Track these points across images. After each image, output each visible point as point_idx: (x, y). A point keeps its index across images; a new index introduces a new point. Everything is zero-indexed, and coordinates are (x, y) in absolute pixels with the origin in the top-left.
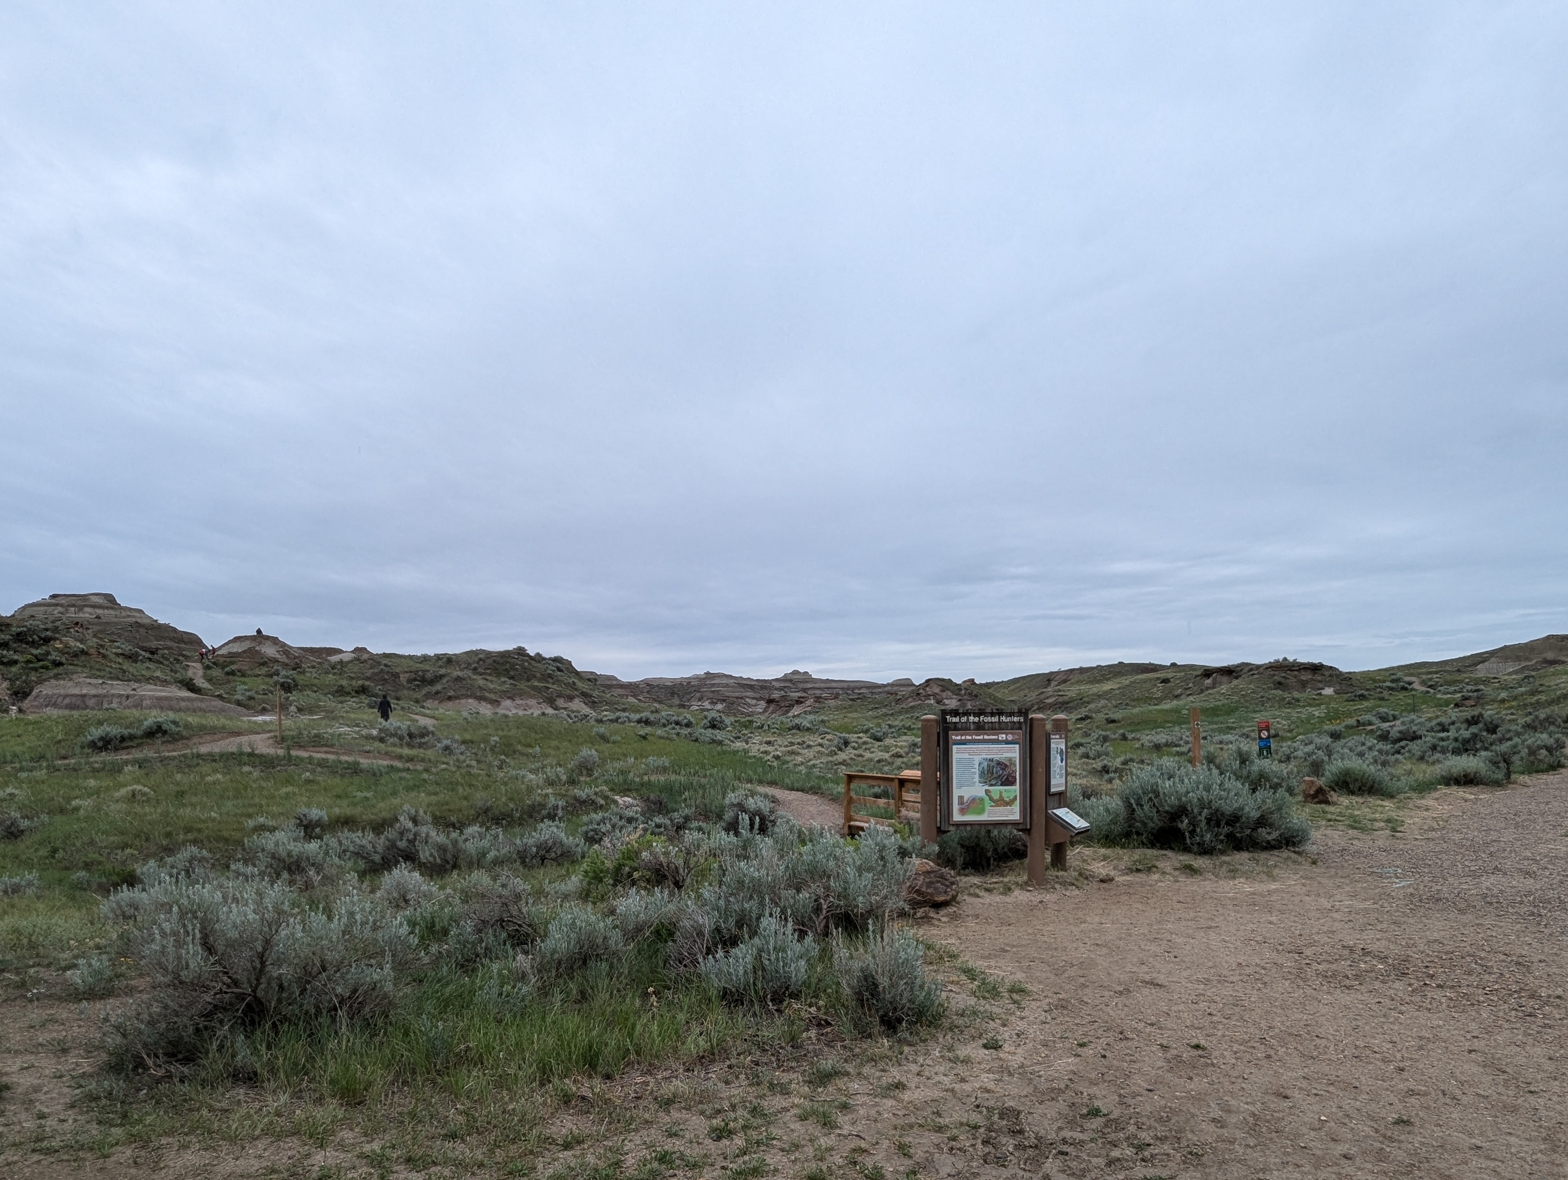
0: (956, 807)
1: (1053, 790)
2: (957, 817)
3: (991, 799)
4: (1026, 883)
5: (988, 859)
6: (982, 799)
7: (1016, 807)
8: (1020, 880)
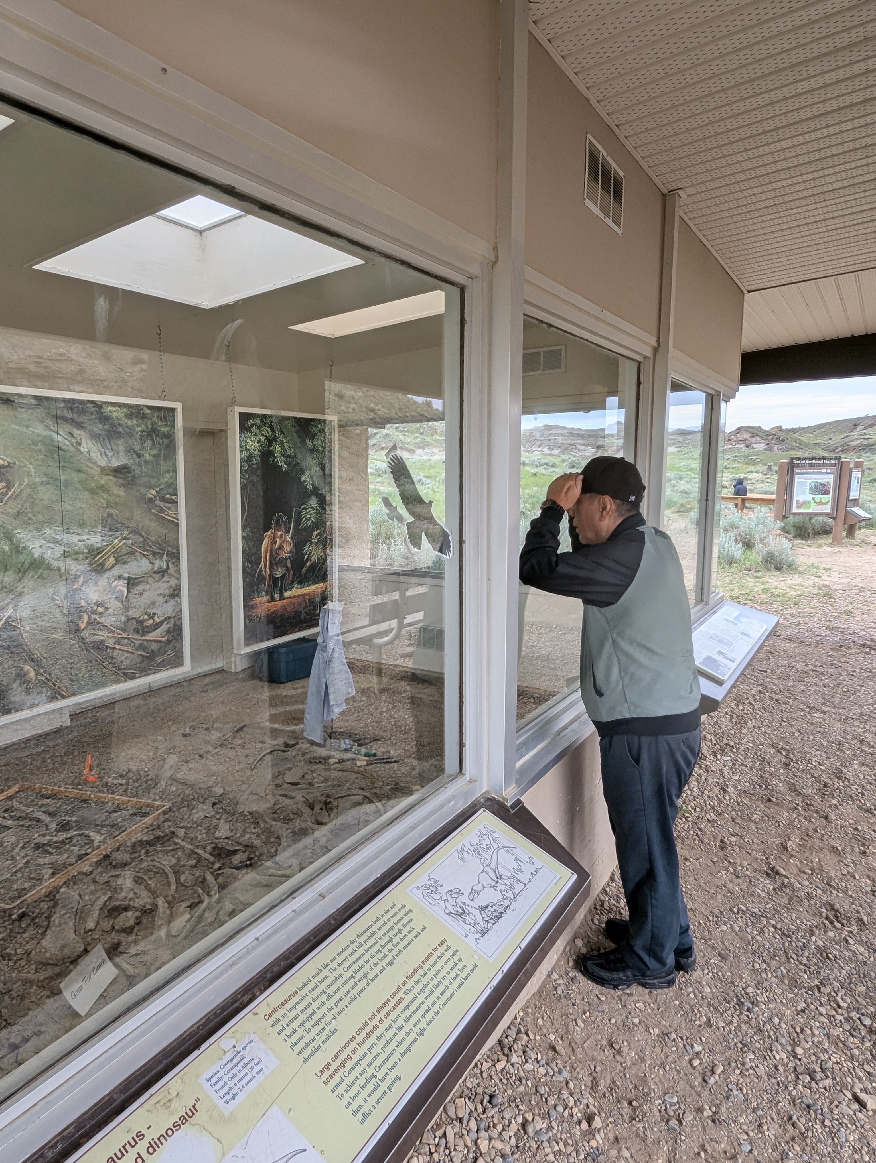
0: (794, 504)
1: (851, 498)
2: (795, 510)
3: (815, 501)
4: (831, 544)
5: (809, 534)
6: (809, 502)
7: (829, 506)
8: (827, 542)
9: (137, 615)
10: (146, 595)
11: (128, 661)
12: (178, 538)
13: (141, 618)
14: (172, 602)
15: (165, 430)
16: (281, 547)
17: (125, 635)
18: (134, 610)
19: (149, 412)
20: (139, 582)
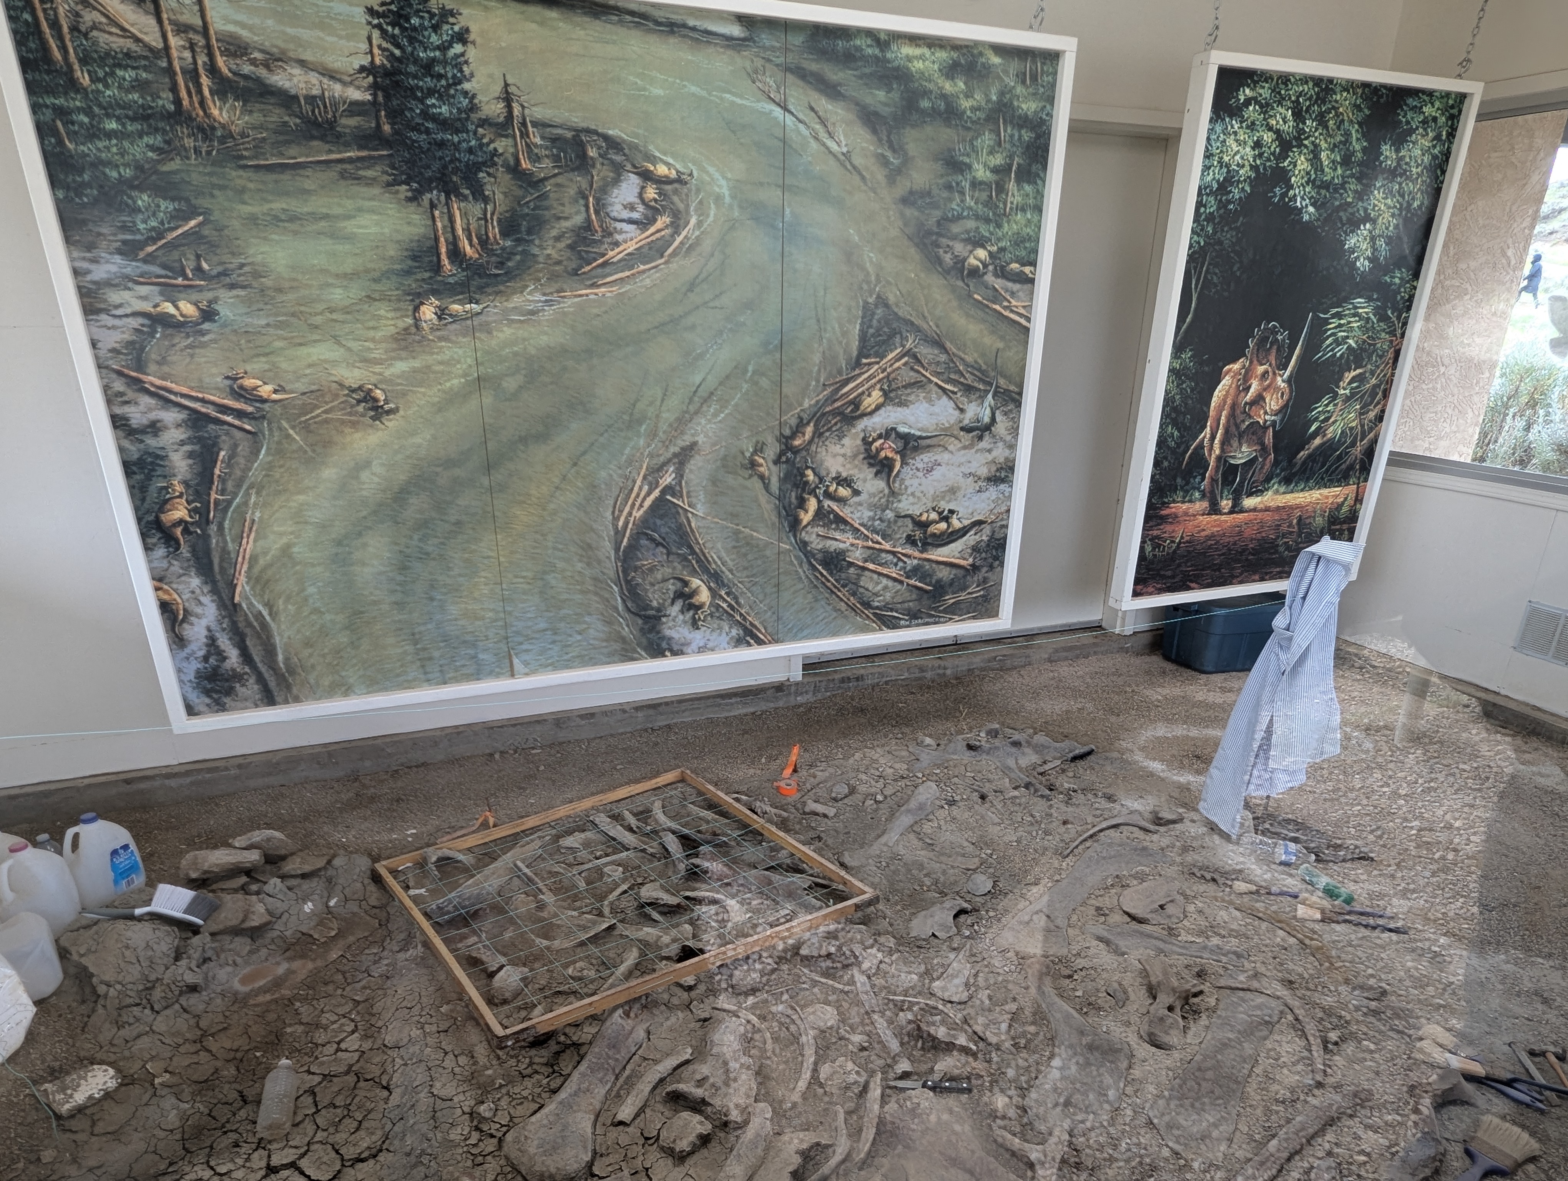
9: (915, 511)
10: (937, 473)
11: (888, 596)
12: (1024, 359)
13: (924, 518)
14: (993, 492)
15: (1029, 107)
16: (1259, 400)
17: (887, 546)
18: (911, 499)
19: (996, 60)
20: (929, 446)
